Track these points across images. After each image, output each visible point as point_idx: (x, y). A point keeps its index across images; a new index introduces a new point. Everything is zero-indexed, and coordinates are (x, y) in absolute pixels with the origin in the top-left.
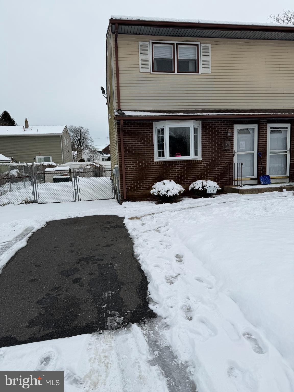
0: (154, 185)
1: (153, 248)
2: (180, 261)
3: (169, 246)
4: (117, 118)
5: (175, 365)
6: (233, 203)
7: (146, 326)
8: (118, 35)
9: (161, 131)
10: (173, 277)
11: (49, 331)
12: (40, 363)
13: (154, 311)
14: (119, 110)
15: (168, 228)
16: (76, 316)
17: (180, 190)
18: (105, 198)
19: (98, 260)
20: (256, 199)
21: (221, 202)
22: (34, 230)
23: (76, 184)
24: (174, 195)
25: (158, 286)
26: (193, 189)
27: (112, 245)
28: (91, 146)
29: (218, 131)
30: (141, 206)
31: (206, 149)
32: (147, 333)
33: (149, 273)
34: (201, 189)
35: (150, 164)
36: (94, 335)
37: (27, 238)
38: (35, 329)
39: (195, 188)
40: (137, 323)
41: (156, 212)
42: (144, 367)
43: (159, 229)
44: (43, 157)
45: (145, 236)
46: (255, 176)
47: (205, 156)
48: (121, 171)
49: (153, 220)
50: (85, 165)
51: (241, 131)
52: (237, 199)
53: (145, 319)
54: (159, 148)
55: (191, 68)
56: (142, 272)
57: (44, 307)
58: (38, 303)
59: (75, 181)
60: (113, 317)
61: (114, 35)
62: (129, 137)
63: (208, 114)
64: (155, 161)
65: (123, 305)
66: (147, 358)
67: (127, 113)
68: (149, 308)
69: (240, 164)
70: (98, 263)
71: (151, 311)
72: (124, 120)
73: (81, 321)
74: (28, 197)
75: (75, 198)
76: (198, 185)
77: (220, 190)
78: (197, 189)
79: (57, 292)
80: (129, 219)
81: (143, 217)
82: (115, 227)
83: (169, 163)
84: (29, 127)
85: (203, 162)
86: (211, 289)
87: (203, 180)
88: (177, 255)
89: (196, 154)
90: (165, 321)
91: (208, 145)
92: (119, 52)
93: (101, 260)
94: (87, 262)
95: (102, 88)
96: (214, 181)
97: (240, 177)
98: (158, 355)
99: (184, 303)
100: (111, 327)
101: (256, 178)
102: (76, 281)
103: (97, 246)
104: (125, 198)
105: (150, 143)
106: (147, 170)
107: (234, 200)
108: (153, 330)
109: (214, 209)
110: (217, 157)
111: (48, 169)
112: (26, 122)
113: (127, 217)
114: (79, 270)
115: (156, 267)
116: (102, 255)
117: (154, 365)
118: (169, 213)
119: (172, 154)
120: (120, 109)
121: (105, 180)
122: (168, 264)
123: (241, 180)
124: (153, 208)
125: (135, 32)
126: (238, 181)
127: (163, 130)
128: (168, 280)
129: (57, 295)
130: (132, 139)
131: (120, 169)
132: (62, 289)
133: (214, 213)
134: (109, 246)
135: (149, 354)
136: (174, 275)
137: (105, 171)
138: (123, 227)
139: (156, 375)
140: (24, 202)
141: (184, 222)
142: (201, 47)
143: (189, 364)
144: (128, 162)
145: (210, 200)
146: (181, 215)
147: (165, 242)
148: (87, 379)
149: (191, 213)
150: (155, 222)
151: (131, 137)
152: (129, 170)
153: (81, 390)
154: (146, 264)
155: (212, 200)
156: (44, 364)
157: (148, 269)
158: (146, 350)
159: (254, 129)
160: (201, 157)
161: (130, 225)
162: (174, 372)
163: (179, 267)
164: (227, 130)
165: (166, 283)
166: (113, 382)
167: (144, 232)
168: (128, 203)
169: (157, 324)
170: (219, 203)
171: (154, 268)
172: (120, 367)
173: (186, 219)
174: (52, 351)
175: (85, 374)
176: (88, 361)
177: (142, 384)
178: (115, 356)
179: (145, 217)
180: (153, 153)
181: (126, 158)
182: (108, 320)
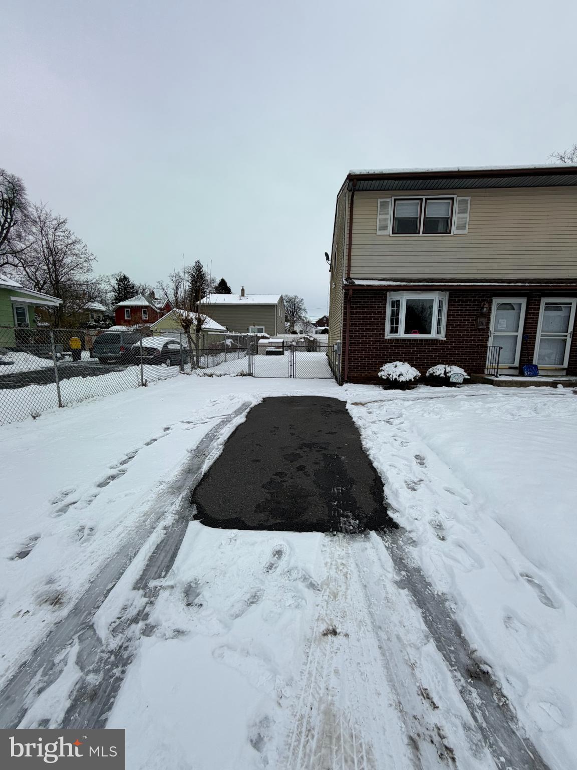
0: (382, 366)
1: (385, 443)
2: (422, 464)
3: (406, 444)
4: (345, 287)
5: (429, 593)
6: (487, 398)
7: (387, 536)
8: (355, 193)
9: (396, 304)
10: (414, 483)
11: (278, 521)
12: (272, 556)
13: (395, 520)
14: (348, 278)
15: (402, 421)
16: (305, 509)
17: (415, 375)
18: (322, 377)
19: (321, 447)
20: (519, 395)
21: (469, 394)
22: (252, 406)
23: (292, 359)
24: (408, 380)
25: (397, 491)
26: (432, 375)
27: (335, 433)
28: (304, 317)
29: (471, 305)
30: (366, 390)
31: (452, 327)
32: (390, 545)
33: (384, 473)
34: (442, 375)
35: (380, 341)
36: (327, 535)
37: (245, 413)
38: (264, 516)
39: (434, 374)
40: (376, 531)
41: (385, 399)
42: (392, 589)
43: (390, 420)
44: (257, 328)
45: (374, 427)
46: (517, 364)
47: (450, 335)
48: (344, 348)
49: (382, 408)
50: (298, 338)
51: (502, 307)
52: (490, 392)
53: (384, 527)
54: (392, 323)
55: (441, 227)
56: (374, 470)
57: (270, 493)
58: (263, 486)
59: (292, 356)
60: (347, 518)
61: (351, 193)
62: (356, 309)
63: (459, 284)
64: (386, 338)
65: (356, 506)
66: (393, 577)
67: (358, 282)
68: (387, 515)
69: (498, 348)
70: (323, 452)
71: (391, 519)
72: (353, 290)
73: (310, 516)
74: (244, 370)
75: (290, 374)
76: (439, 370)
77: (467, 379)
78: (437, 375)
79: (281, 478)
80: (352, 404)
81: (368, 404)
82: (337, 412)
83: (403, 341)
84: (245, 295)
85: (446, 342)
86: (466, 505)
87: (446, 365)
88: (417, 455)
89: (438, 332)
90: (411, 535)
91: (455, 323)
92: (354, 213)
93: (325, 449)
94: (310, 448)
95: (327, 254)
96: (460, 366)
97: (497, 365)
98: (406, 577)
99: (432, 518)
100: (346, 530)
101: (517, 367)
102: (301, 468)
103: (319, 431)
104: (346, 379)
105: (381, 317)
106: (375, 348)
107: (486, 393)
108: (396, 543)
109: (462, 403)
110: (466, 337)
111: (261, 341)
112: (243, 290)
113: (349, 402)
114: (302, 457)
115: (391, 467)
116: (325, 443)
117: (403, 588)
118: (402, 402)
119: (407, 331)
120: (350, 278)
121: (320, 356)
122: (406, 465)
123: (498, 369)
124: (380, 393)
126: (493, 370)
127: (398, 301)
128: (408, 485)
129: (281, 481)
130: (360, 312)
131: (343, 345)
132: (286, 475)
133: (462, 409)
134: (332, 433)
135: (395, 573)
136: (416, 480)
137: (319, 346)
138: (346, 412)
139: (407, 602)
140: (240, 374)
141: (422, 416)
142: (458, 202)
143: (449, 597)
144: (353, 338)
145: (453, 391)
146: (418, 406)
147: (400, 437)
148: (325, 587)
149: (432, 405)
150: (385, 412)
151: (359, 309)
152: (353, 348)
153: (320, 598)
154: (379, 462)
155: (456, 391)
156: (277, 558)
157: (382, 468)
158: (391, 567)
159: (521, 304)
160: (444, 336)
161: (355, 412)
162: (429, 603)
163: (422, 472)
164: (482, 304)
165: (406, 488)
166: (355, 597)
167: (372, 422)
168: (349, 384)
169: (400, 537)
170: (466, 396)
171: (389, 467)
172: (361, 581)
173: (425, 411)
174: (284, 545)
175: (322, 580)
176: (324, 565)
177: (390, 608)
178: (353, 565)
179: (371, 404)
180: (384, 329)
181: (351, 333)
182: (341, 521)
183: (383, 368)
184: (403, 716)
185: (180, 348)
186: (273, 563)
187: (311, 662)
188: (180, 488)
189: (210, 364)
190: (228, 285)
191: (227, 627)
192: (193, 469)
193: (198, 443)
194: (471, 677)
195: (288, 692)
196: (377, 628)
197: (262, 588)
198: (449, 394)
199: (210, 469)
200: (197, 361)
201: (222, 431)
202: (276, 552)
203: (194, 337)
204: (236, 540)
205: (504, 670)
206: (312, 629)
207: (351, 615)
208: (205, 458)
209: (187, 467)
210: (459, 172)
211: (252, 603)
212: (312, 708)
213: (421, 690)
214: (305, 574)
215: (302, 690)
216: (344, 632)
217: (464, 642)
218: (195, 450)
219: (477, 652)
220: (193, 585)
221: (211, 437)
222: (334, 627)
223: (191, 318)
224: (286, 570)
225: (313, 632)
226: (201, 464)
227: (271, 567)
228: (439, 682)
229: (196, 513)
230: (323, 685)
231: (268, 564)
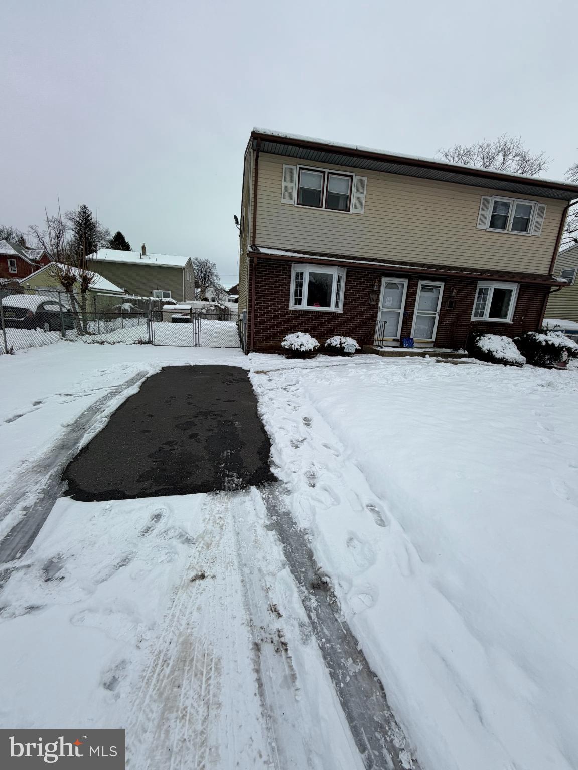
0: (286, 336)
1: (279, 408)
2: (308, 424)
3: (297, 408)
4: (251, 255)
5: (293, 531)
6: (371, 366)
7: (266, 489)
8: (260, 153)
9: (300, 275)
10: (298, 441)
11: (161, 487)
12: (150, 520)
13: (275, 475)
14: (253, 245)
15: (298, 387)
16: (191, 473)
17: (314, 345)
18: (229, 346)
19: (217, 415)
22: (148, 376)
23: (197, 327)
24: (308, 350)
25: (281, 449)
26: (329, 345)
27: (234, 401)
28: (217, 283)
29: (364, 282)
31: (349, 302)
32: (266, 496)
33: (273, 435)
34: (338, 346)
35: (284, 312)
36: (209, 494)
37: (139, 383)
38: (146, 484)
39: (332, 345)
40: (256, 485)
41: (286, 367)
42: (261, 531)
43: (288, 387)
44: (162, 292)
45: (272, 394)
46: (398, 338)
47: (346, 309)
48: (250, 317)
49: (281, 376)
50: (209, 306)
51: (390, 286)
52: (376, 361)
53: (265, 482)
54: (296, 295)
55: (341, 204)
56: (265, 432)
57: (157, 461)
58: (149, 456)
59: (197, 323)
60: (231, 477)
61: (256, 153)
62: (262, 278)
63: (355, 261)
64: (290, 309)
65: (242, 466)
66: (264, 523)
67: (263, 250)
68: (270, 471)
69: (384, 322)
70: (218, 419)
71: (273, 474)
72: (258, 258)
73: (196, 480)
74: (142, 337)
75: (195, 343)
76: (335, 341)
77: (359, 349)
78: (334, 345)
79: (171, 446)
80: (255, 373)
81: (271, 372)
82: (238, 381)
83: (305, 313)
84: (147, 254)
85: (343, 315)
86: (338, 457)
87: (341, 336)
88: (305, 418)
89: (337, 306)
90: (287, 486)
91: (351, 297)
92: (259, 176)
93: (221, 416)
94: (206, 416)
95: (236, 217)
96: (353, 338)
97: (382, 337)
98: (276, 520)
99: (308, 470)
100: (229, 488)
101: (399, 340)
102: (193, 436)
103: (217, 399)
104: (252, 349)
105: (285, 288)
106: (280, 318)
107: (372, 362)
108: (273, 494)
109: (350, 370)
110: (360, 312)
111: (166, 307)
112: (144, 248)
113: (252, 370)
114: (196, 425)
115: (281, 429)
116: (222, 411)
117: (272, 530)
118: (301, 370)
119: (309, 303)
120: (255, 245)
121: (231, 326)
122: (294, 427)
123: (383, 341)
124: (282, 362)
125: (280, 153)
126: (380, 341)
127: (302, 274)
128: (293, 443)
129: (171, 450)
130: (265, 281)
131: (248, 314)
132: (177, 443)
133: (349, 375)
134: (230, 401)
135: (266, 519)
136: (300, 439)
137: (231, 315)
138: (248, 381)
139: (272, 540)
140: (138, 342)
141: (316, 382)
142: (356, 181)
143: (308, 531)
144: (259, 308)
145: (347, 360)
146: (314, 374)
147: (293, 402)
148: (200, 540)
149: (325, 373)
150: (284, 379)
151: (265, 279)
152: (259, 317)
153: (193, 550)
154: (270, 425)
155: (348, 360)
156: (155, 521)
157: (272, 430)
158: (264, 514)
159: (404, 284)
160: (342, 309)
161: (256, 380)
162: (291, 538)
163: (306, 431)
164: (374, 282)
165: (290, 447)
166: (227, 544)
167: (270, 390)
168: (255, 354)
169: (277, 488)
170: (356, 364)
171: (278, 430)
172: (235, 530)
173: (319, 378)
174: (164, 509)
175: (198, 534)
176: (202, 521)
177: (257, 548)
178: (230, 518)
179: (273, 372)
180: (289, 300)
181: (257, 303)
182: (226, 480)
183: (286, 338)
184: (252, 629)
185: (59, 310)
186: (150, 526)
187: (176, 606)
188: (48, 466)
189: (102, 330)
190: (127, 240)
191: (91, 592)
192: (67, 444)
193: (77, 416)
194: (314, 588)
195: (148, 635)
196: (242, 566)
197: (134, 551)
198: (343, 363)
199: (90, 443)
200: (85, 327)
201: (109, 403)
202: (155, 516)
203: (78, 297)
204: (111, 510)
205: (338, 577)
206: (181, 578)
207: (221, 559)
208: (84, 432)
209: (60, 442)
210: (357, 150)
211: (122, 566)
212: (170, 643)
213: (271, 606)
214: (182, 532)
215: (163, 630)
216: (212, 575)
217: (313, 563)
218: (72, 424)
219: (322, 569)
220: (55, 561)
221: (94, 410)
222: (203, 572)
223: (74, 275)
224: (163, 531)
225: (182, 580)
226: (78, 438)
227: (147, 530)
228: (287, 597)
229: (67, 489)
230: (184, 622)
231: (144, 528)
